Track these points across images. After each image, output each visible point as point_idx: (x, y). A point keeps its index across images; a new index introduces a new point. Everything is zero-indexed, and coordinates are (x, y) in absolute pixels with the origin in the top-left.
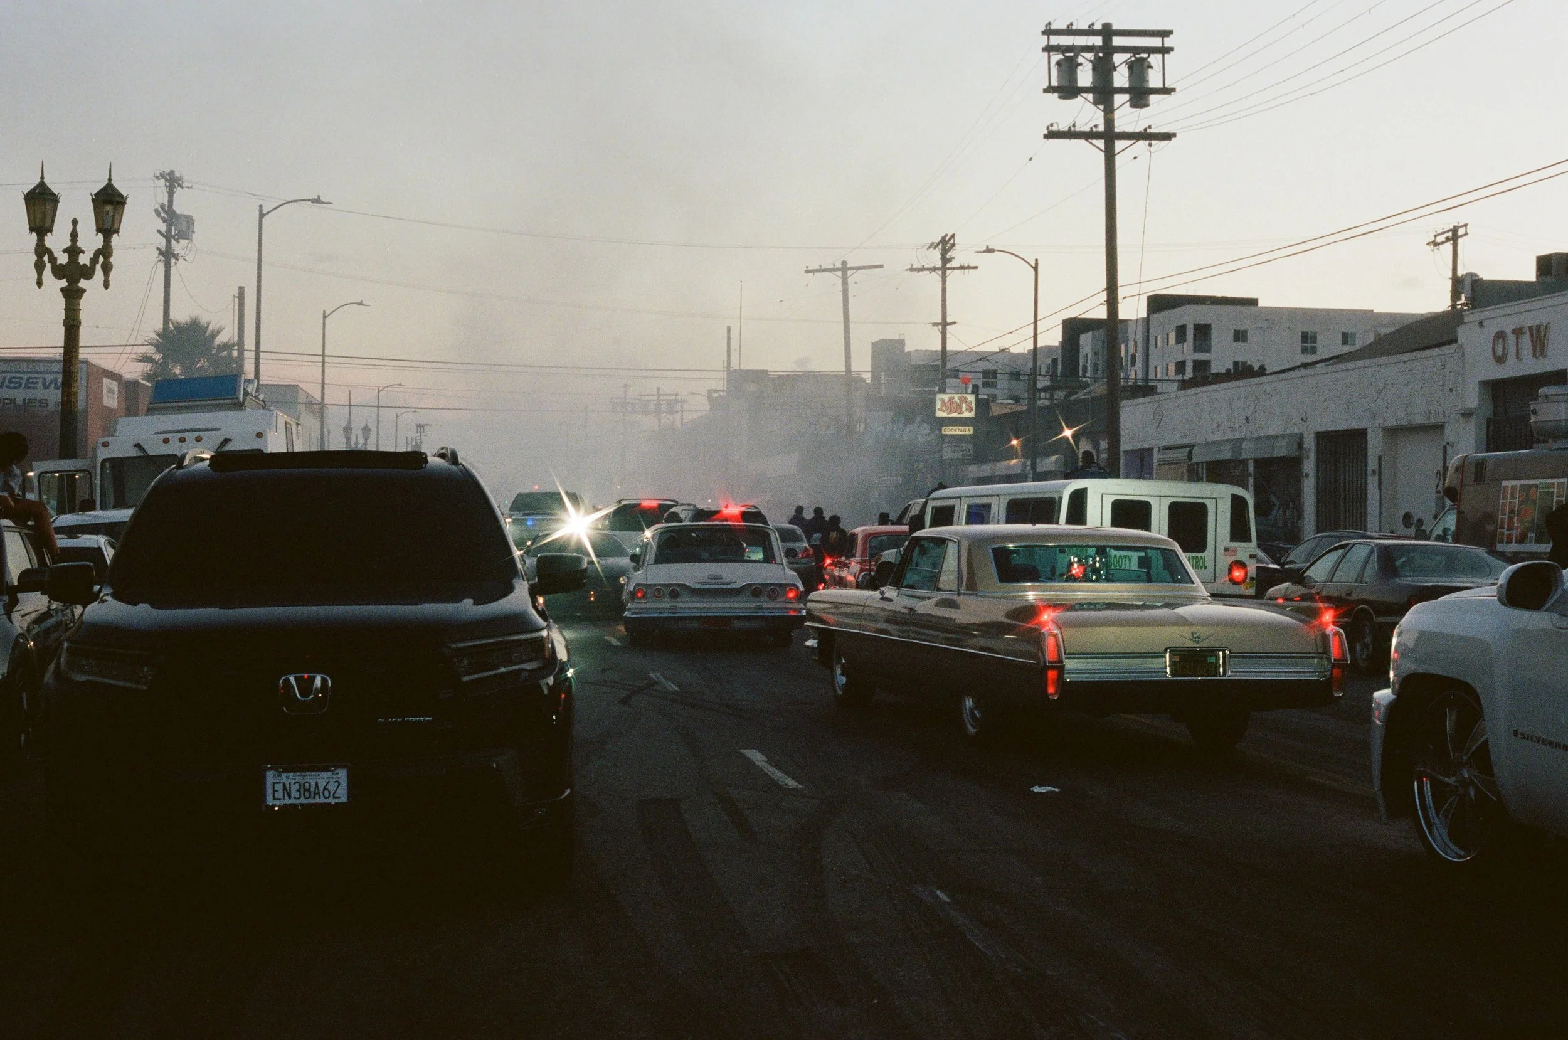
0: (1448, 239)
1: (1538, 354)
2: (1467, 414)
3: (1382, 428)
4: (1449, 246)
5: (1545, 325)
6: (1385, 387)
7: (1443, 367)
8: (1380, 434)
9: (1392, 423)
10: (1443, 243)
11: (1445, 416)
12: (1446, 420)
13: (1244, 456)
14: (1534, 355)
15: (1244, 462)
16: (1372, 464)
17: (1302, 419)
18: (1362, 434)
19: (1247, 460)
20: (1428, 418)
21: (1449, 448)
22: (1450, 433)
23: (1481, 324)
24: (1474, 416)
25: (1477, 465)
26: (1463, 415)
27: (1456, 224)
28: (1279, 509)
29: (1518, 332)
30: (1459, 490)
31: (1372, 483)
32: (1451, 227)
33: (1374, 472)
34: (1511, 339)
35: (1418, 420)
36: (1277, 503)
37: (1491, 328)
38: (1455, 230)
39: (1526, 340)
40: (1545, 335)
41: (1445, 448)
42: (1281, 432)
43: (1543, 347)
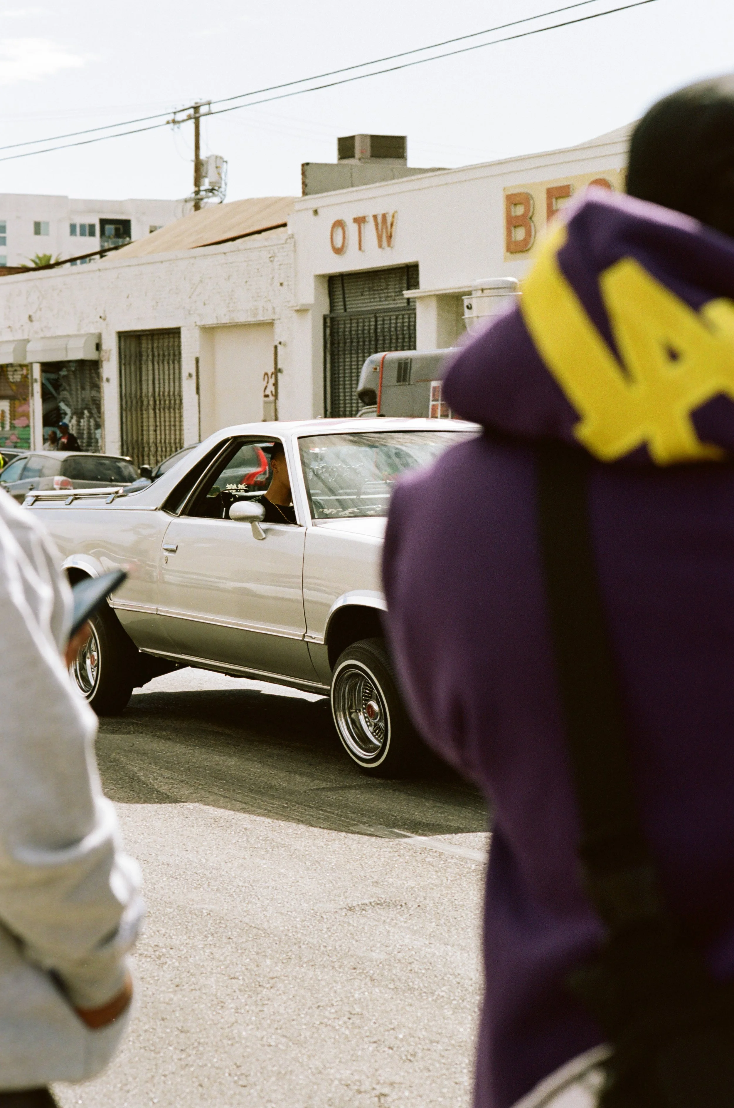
0: (190, 118)
1: (385, 242)
2: (302, 311)
3: (199, 327)
4: (191, 123)
5: (391, 214)
6: (201, 281)
7: (272, 259)
8: (197, 333)
9: (210, 321)
10: (183, 121)
11: (274, 313)
12: (275, 317)
13: (29, 359)
14: (380, 246)
15: (29, 366)
16: (187, 366)
17: (101, 317)
18: (175, 333)
19: (31, 363)
20: (255, 315)
21: (280, 348)
22: (280, 333)
23: (316, 212)
24: (310, 312)
25: (400, 364)
26: (297, 311)
27: (198, 101)
28: (72, 418)
29: (360, 221)
30: (378, 393)
31: (188, 387)
32: (193, 105)
33: (190, 375)
34: (352, 228)
35: (242, 318)
36: (68, 411)
37: (328, 218)
38: (196, 108)
39: (370, 230)
40: (392, 225)
41: (276, 347)
42: (72, 331)
43: (390, 237)
